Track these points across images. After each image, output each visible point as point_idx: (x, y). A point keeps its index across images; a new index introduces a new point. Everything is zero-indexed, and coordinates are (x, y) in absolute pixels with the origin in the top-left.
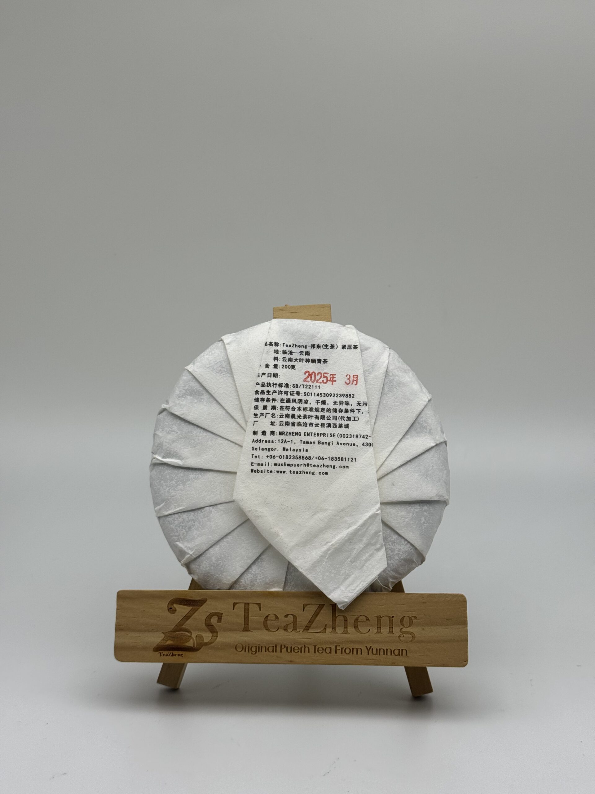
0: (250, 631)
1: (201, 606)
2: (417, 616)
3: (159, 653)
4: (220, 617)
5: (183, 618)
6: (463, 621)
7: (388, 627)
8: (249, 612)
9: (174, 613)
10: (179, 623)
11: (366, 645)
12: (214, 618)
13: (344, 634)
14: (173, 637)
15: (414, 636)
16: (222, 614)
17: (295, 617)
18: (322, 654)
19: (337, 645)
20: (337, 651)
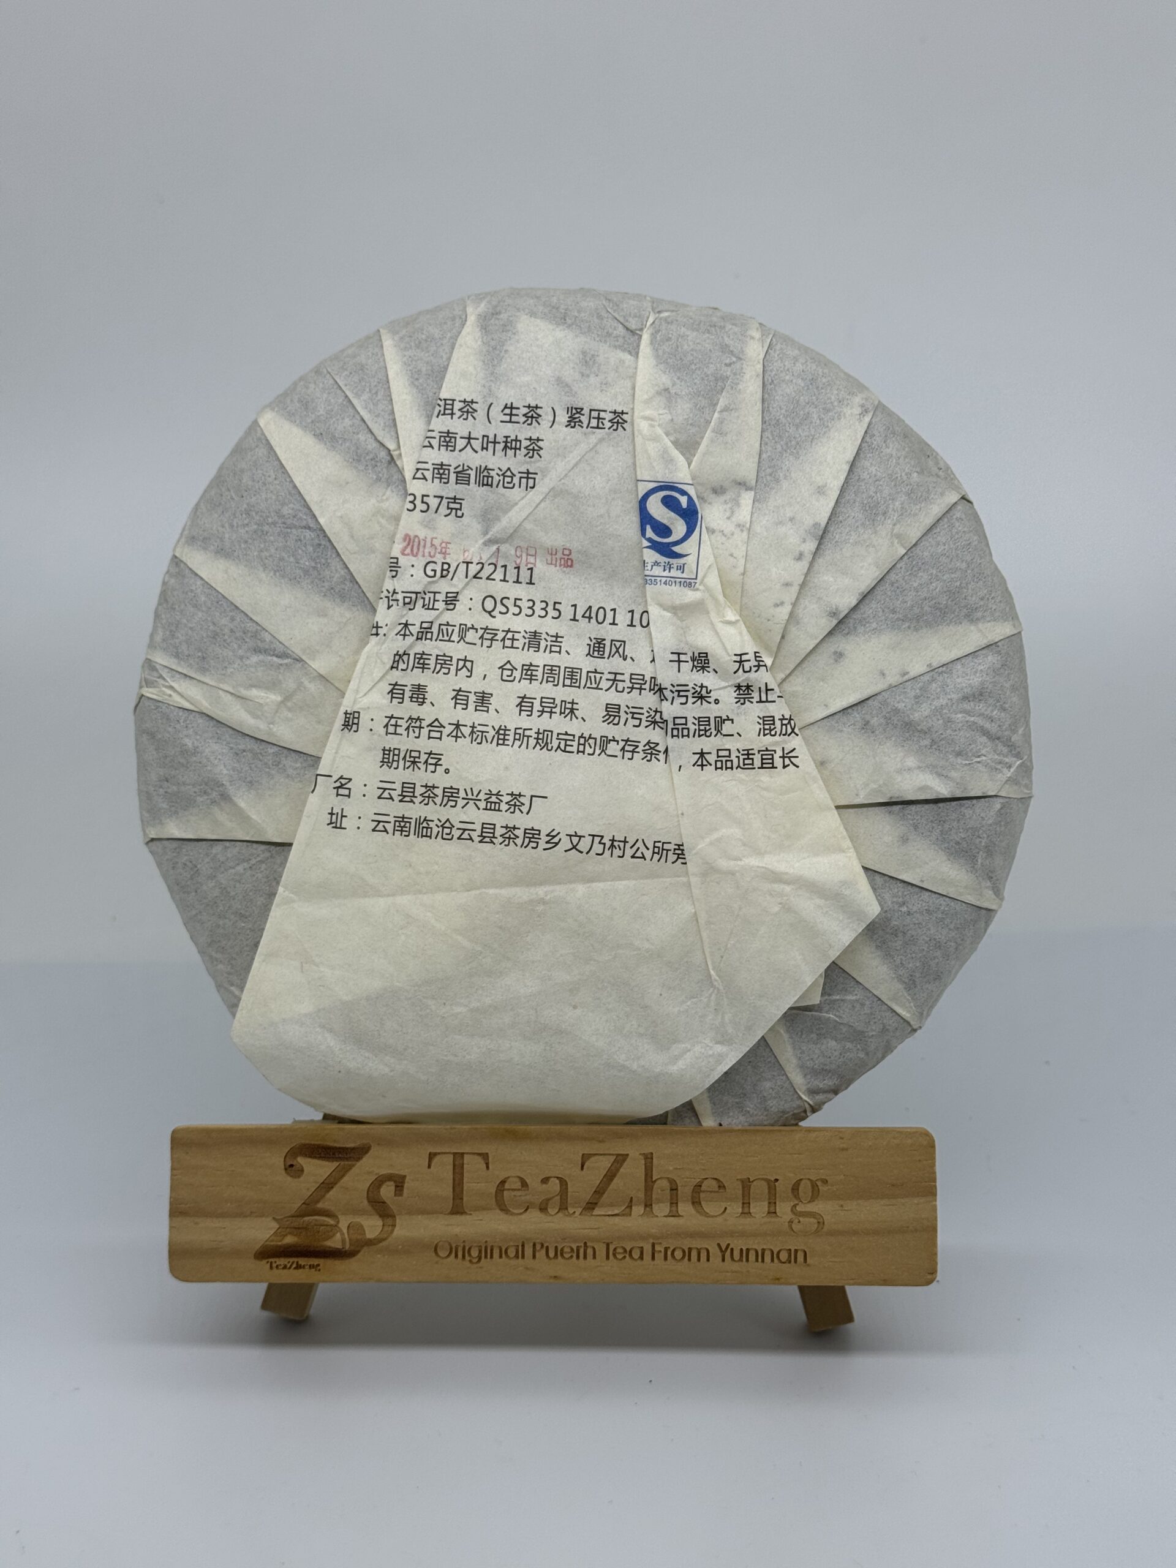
0: (466, 1213)
1: (359, 1159)
2: (827, 1178)
3: (268, 1262)
4: (399, 1183)
5: (318, 1185)
6: (928, 1188)
7: (766, 1203)
8: (463, 1172)
9: (299, 1177)
10: (310, 1196)
11: (718, 1242)
12: (388, 1186)
13: (672, 1218)
14: (297, 1228)
15: (821, 1220)
16: (406, 1176)
17: (565, 1183)
18: (623, 1261)
19: (655, 1241)
20: (656, 1255)
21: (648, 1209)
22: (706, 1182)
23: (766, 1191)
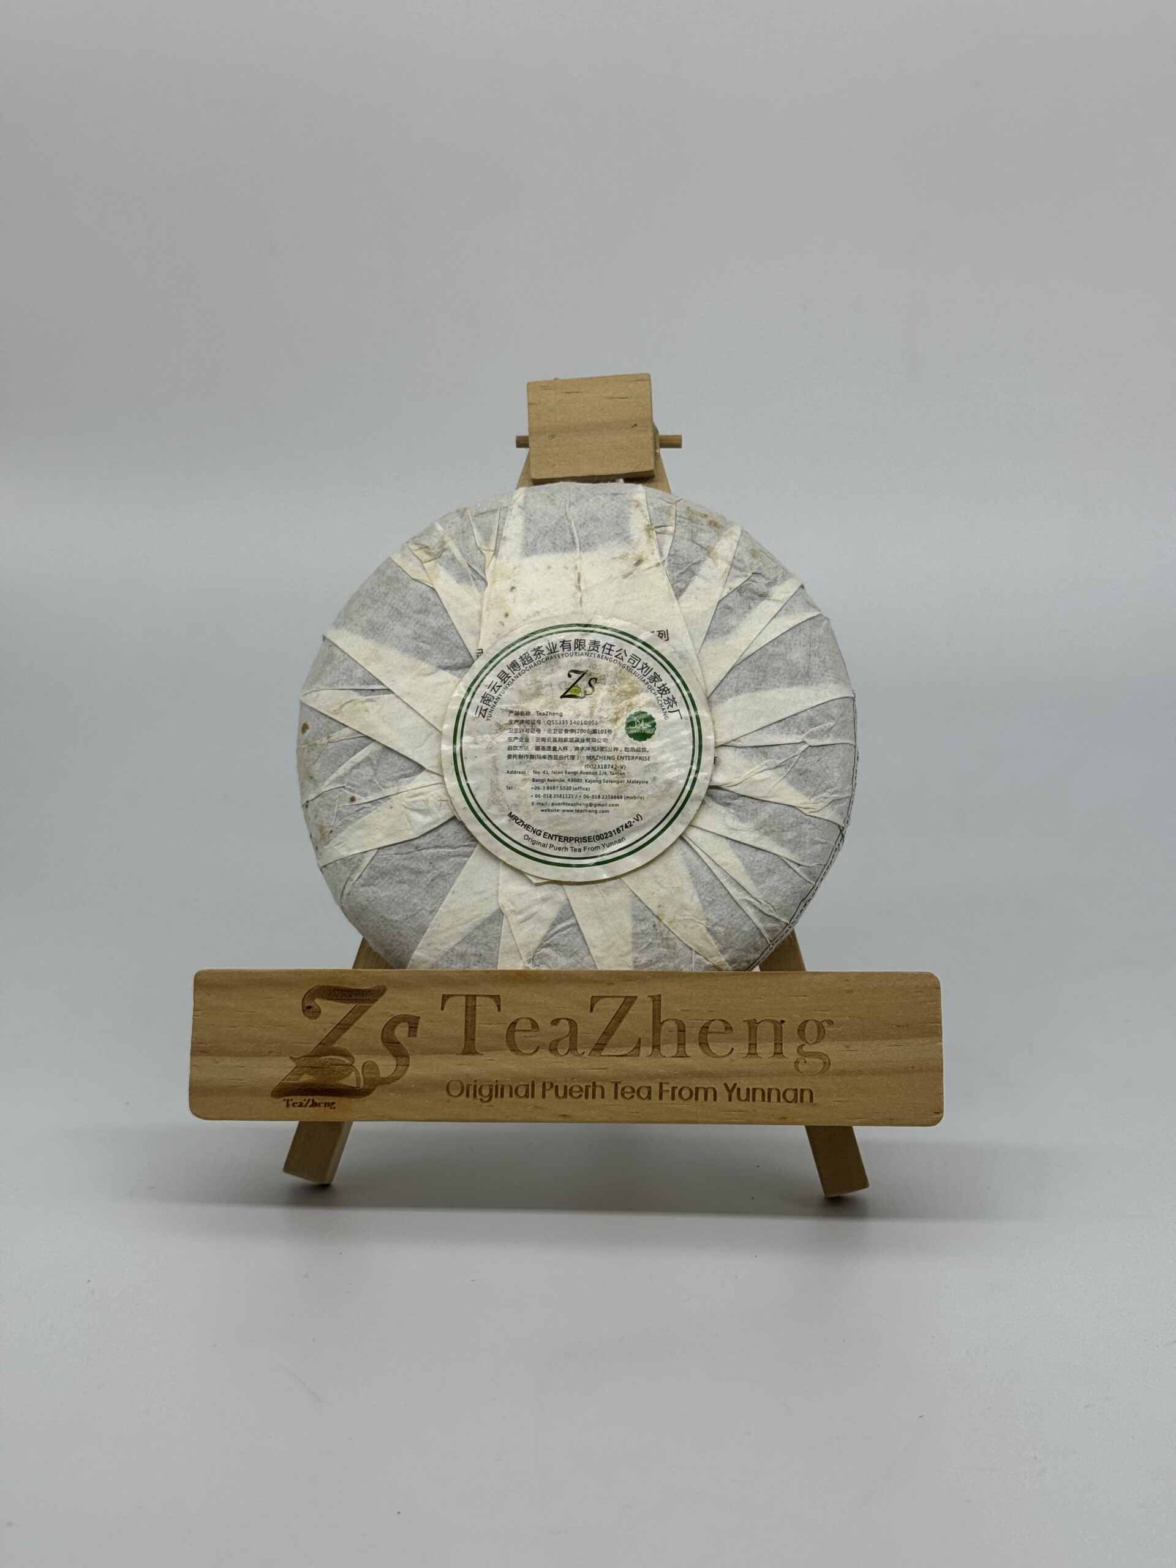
0: (477, 1053)
1: (374, 1001)
2: (833, 1021)
3: (284, 1100)
4: (413, 1025)
5: (335, 1026)
6: (933, 1029)
7: (773, 1042)
8: (475, 1014)
9: (316, 1018)
10: (327, 1036)
11: (725, 1082)
12: (402, 1027)
13: (680, 1059)
14: (315, 1068)
15: (827, 1061)
16: (419, 1017)
17: (574, 1024)
18: (631, 1100)
19: (663, 1082)
20: (663, 1094)
21: (656, 1050)
22: (713, 1023)
23: (773, 1031)
